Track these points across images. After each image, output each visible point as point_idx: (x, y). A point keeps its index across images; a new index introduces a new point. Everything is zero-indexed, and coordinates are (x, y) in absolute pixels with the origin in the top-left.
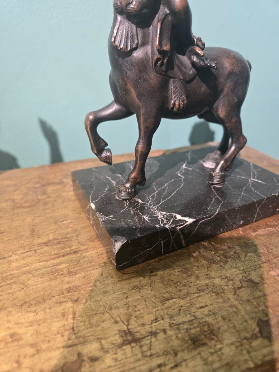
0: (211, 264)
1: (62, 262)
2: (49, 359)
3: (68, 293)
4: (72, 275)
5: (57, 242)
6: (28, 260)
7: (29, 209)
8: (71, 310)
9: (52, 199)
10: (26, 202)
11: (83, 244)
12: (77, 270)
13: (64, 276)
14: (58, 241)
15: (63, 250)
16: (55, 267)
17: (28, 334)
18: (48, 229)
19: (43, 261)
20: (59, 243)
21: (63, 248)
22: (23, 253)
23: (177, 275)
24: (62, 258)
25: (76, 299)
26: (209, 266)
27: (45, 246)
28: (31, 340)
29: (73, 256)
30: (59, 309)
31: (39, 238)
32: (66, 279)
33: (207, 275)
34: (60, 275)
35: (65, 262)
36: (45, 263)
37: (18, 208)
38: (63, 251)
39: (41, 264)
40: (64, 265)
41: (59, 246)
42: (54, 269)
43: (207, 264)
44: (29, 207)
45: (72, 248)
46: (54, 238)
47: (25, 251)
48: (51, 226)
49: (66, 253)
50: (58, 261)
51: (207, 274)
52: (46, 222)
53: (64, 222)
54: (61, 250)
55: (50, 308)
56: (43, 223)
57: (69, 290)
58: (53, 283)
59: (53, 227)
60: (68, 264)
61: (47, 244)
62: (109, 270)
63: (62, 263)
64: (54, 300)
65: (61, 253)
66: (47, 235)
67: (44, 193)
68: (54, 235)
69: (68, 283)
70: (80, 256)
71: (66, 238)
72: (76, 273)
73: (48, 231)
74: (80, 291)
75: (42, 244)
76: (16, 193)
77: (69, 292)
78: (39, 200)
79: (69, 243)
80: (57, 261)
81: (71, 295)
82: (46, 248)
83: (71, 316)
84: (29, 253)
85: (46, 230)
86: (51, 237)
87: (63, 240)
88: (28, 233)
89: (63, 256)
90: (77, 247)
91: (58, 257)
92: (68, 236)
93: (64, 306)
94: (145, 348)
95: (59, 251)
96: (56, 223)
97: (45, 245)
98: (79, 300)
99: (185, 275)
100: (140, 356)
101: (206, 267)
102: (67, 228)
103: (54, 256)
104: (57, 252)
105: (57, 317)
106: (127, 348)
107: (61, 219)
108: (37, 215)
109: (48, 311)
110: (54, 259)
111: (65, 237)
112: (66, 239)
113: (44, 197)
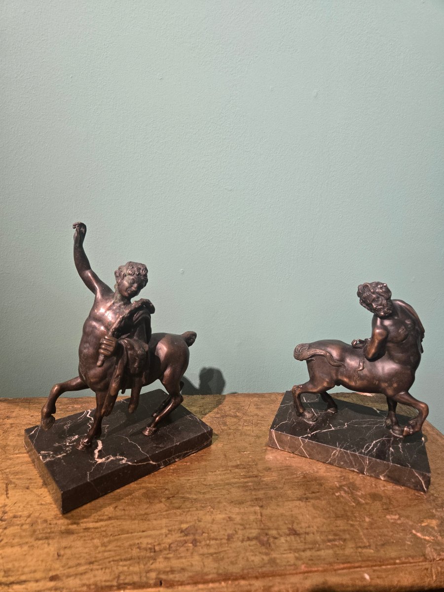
3: (256, 501)
6: (227, 476)
8: (259, 511)
9: (231, 431)
13: (252, 491)
14: (243, 466)
17: (238, 519)
19: (237, 478)
20: (244, 468)
21: (248, 472)
22: (223, 471)
24: (248, 479)
28: (240, 522)
29: (255, 479)
30: (252, 509)
31: (230, 461)
32: (253, 493)
34: (249, 489)
35: (252, 482)
36: (238, 480)
39: (236, 480)
40: (250, 484)
41: (244, 470)
42: (245, 485)
45: (254, 473)
46: (241, 464)
47: (223, 470)
53: (245, 453)
55: (247, 508)
57: (256, 499)
58: (246, 493)
59: (238, 455)
60: (253, 484)
61: (237, 467)
63: (249, 482)
64: (248, 503)
65: (247, 475)
66: (236, 460)
67: (225, 424)
68: (240, 461)
69: (255, 495)
72: (259, 489)
73: (235, 457)
75: (234, 466)
78: (223, 430)
79: (251, 469)
80: (246, 480)
82: (237, 470)
83: (259, 514)
84: (227, 471)
86: (239, 463)
87: (247, 466)
88: (222, 457)
89: (249, 477)
90: (257, 473)
91: (246, 478)
93: (254, 508)
94: (302, 539)
96: (239, 452)
98: (262, 506)
100: (299, 541)
102: (248, 457)
103: (243, 477)
104: (245, 474)
105: (251, 513)
106: (293, 537)
107: (242, 449)
108: (225, 443)
111: (248, 464)
112: (249, 466)
113: (226, 428)
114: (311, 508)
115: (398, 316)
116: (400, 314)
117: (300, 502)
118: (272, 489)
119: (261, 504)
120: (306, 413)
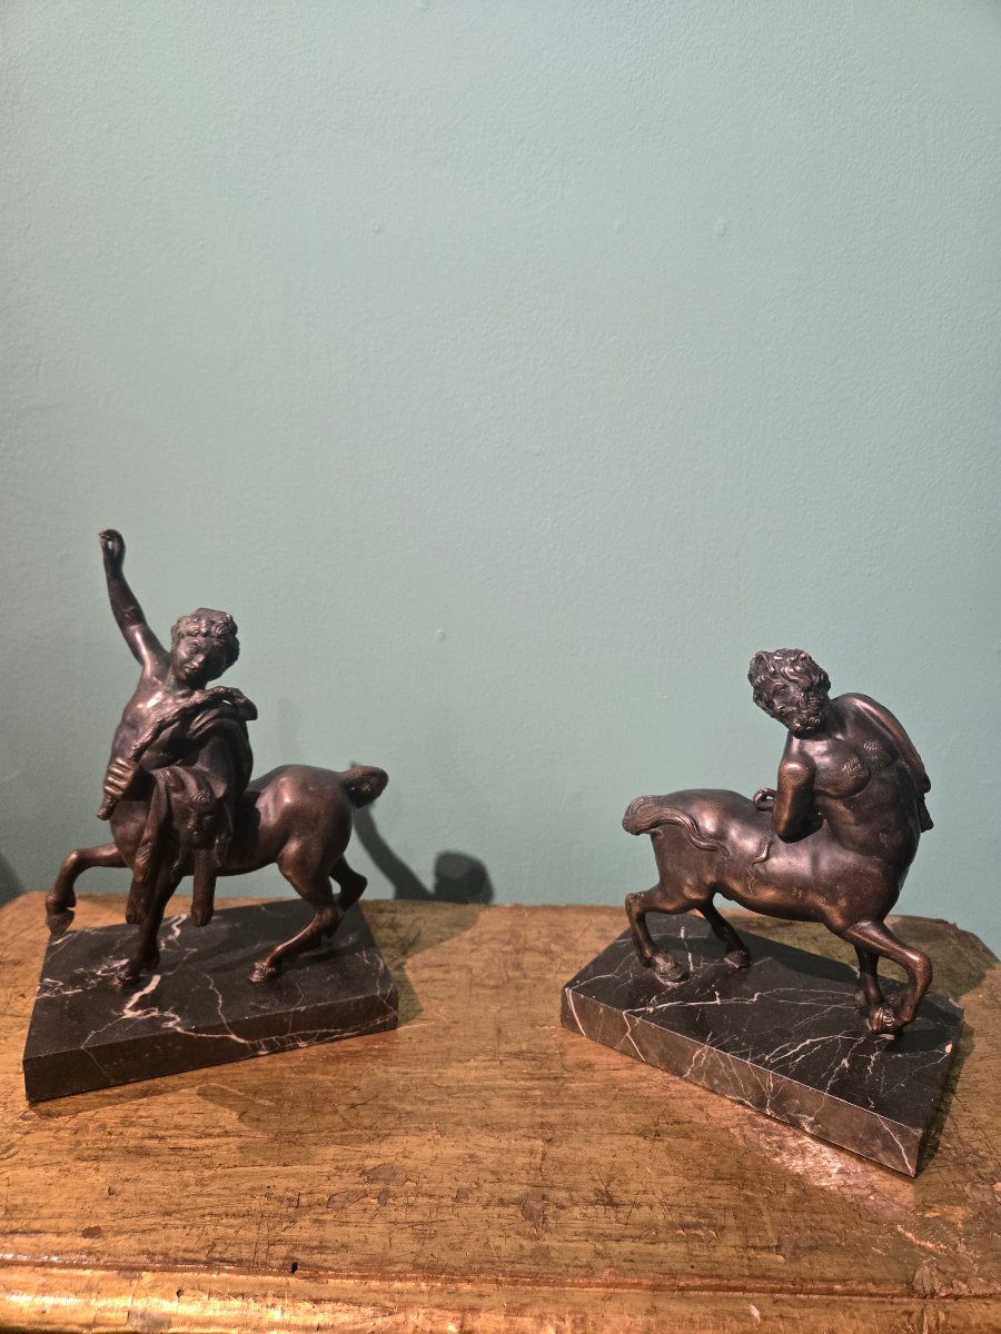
1: (536, 1086)
2: (510, 1191)
3: (539, 1128)
4: (548, 1108)
5: (531, 1056)
6: (491, 1072)
7: (493, 991)
8: (541, 1149)
9: (529, 981)
10: (489, 977)
12: (555, 1104)
13: (537, 1107)
14: (533, 1055)
16: (527, 1091)
17: (490, 1160)
18: (520, 1033)
19: (511, 1079)
20: (534, 1059)
21: (540, 1069)
22: (484, 1061)
24: (537, 1082)
25: (549, 1139)
27: (515, 1058)
28: (492, 1167)
29: (552, 1083)
30: (527, 1144)
31: (506, 1043)
32: (539, 1111)
34: (532, 1103)
35: (541, 1089)
36: (513, 1082)
37: (477, 985)
38: (538, 1071)
39: (508, 1082)
40: (538, 1092)
41: (534, 1063)
42: (524, 1094)
44: (493, 987)
45: (552, 1071)
46: (528, 1050)
47: (487, 1059)
48: (525, 1029)
49: (542, 1076)
52: (519, 1020)
53: (546, 1028)
54: (536, 1070)
55: (516, 1140)
56: (514, 1022)
57: (542, 1125)
58: (522, 1111)
59: (528, 1031)
60: (543, 1092)
61: (518, 1055)
62: (598, 1116)
63: (536, 1089)
64: (522, 1132)
65: (536, 1073)
66: (519, 1042)
67: (518, 966)
68: (528, 1044)
69: (542, 1116)
70: (561, 1086)
71: (545, 1053)
72: (552, 1106)
73: (520, 1035)
74: (556, 1130)
75: (511, 1054)
76: (474, 955)
77: (541, 1128)
78: (509, 979)
79: (549, 1062)
80: (529, 1084)
81: (543, 1132)
82: (517, 1062)
83: (539, 1156)
84: (493, 1063)
85: (517, 1033)
86: (524, 1047)
87: (541, 1056)
88: (492, 1032)
89: (539, 1079)
90: (560, 1071)
91: (531, 1079)
92: (548, 1051)
93: (532, 1142)
94: (621, 1215)
95: (533, 1070)
96: (532, 1026)
97: (514, 1056)
98: (552, 1140)
100: (613, 1219)
102: (548, 1037)
103: (526, 1076)
104: (530, 1072)
105: (523, 1152)
106: (601, 1209)
108: (506, 1005)
109: (513, 1142)
110: (526, 1079)
111: (544, 1051)
112: (546, 1056)
113: (517, 974)
114: (661, 1154)
115: (844, 733)
116: (849, 728)
117: (641, 1139)
118: (583, 1106)
119: (549, 1136)
120: (659, 960)
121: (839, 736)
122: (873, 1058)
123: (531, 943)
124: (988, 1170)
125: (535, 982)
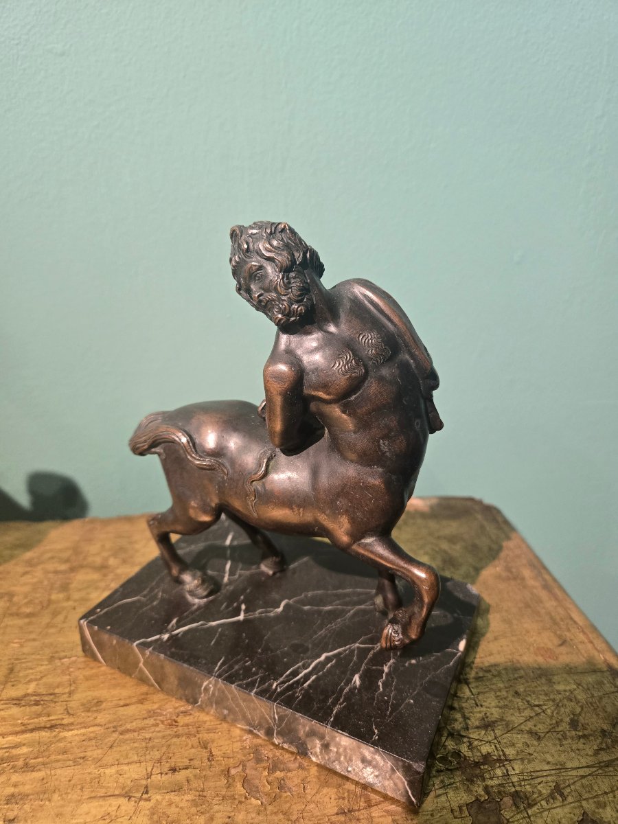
0: (249, 797)
1: (25, 742)
3: (5, 805)
4: (28, 771)
5: (35, 700)
7: (27, 620)
9: (70, 603)
10: (29, 603)
11: (70, 711)
12: (38, 764)
13: (15, 772)
14: (37, 698)
15: (37, 718)
16: (10, 750)
18: (33, 671)
20: (37, 703)
21: (39, 715)
23: (181, 808)
24: (28, 736)
25: (12, 818)
26: (243, 800)
27: (16, 704)
29: (45, 734)
31: (13, 686)
32: (15, 778)
33: (229, 817)
34: (11, 766)
35: (29, 744)
37: (12, 615)
38: (36, 720)
40: (25, 750)
41: (34, 708)
42: (7, 754)
43: (241, 795)
44: (29, 615)
45: (51, 718)
46: (35, 692)
48: (42, 665)
49: (38, 726)
50: (19, 740)
51: (230, 815)
52: (38, 654)
54: (33, 719)
56: (33, 657)
57: (10, 799)
59: (44, 667)
60: (31, 749)
61: (17, 701)
62: (84, 774)
63: (24, 745)
65: (32, 723)
66: (30, 681)
68: (37, 685)
69: (15, 786)
70: (55, 737)
71: (51, 694)
72: (34, 767)
73: (32, 673)
74: (25, 804)
75: (13, 699)
76: (27, 579)
77: (7, 804)
78: (50, 602)
79: (53, 705)
81: (8, 809)
82: (14, 710)
85: (31, 671)
86: (32, 688)
87: (46, 698)
89: (32, 730)
90: (60, 717)
91: (23, 732)
92: (57, 691)
95: (29, 719)
96: (51, 659)
97: (15, 702)
98: (16, 820)
99: (194, 810)
101: (237, 802)
102: (63, 672)
103: (18, 729)
104: (26, 722)
107: (64, 651)
108: (32, 636)
110: (17, 733)
111: (52, 691)
112: (52, 697)
113: (61, 596)
115: (337, 325)
116: (343, 317)
117: (122, 801)
118: (70, 763)
120: (187, 577)
121: (332, 329)
122: (386, 669)
123: (90, 559)
124: (495, 782)
125: (76, 604)
